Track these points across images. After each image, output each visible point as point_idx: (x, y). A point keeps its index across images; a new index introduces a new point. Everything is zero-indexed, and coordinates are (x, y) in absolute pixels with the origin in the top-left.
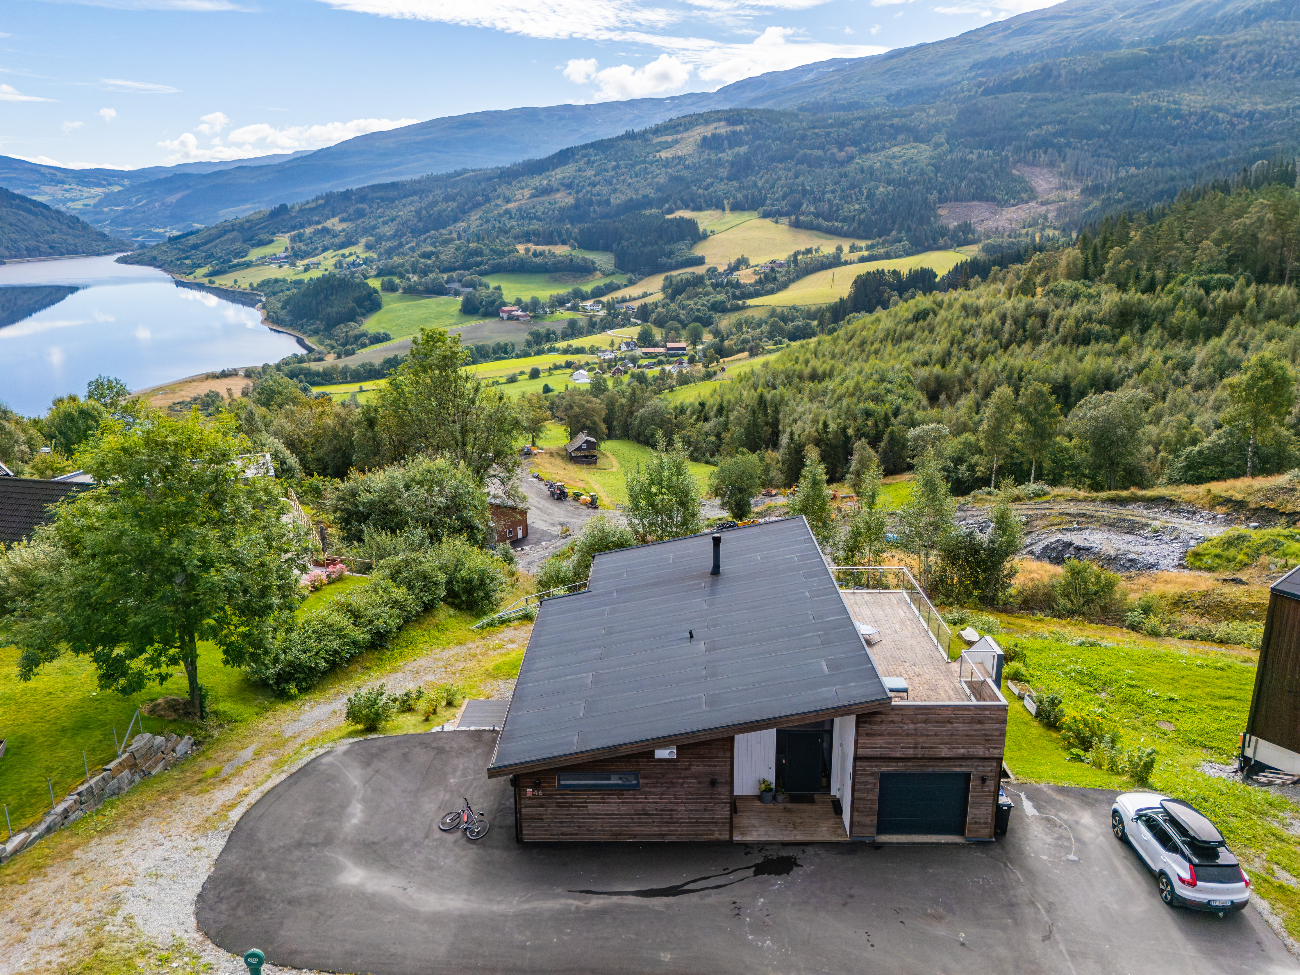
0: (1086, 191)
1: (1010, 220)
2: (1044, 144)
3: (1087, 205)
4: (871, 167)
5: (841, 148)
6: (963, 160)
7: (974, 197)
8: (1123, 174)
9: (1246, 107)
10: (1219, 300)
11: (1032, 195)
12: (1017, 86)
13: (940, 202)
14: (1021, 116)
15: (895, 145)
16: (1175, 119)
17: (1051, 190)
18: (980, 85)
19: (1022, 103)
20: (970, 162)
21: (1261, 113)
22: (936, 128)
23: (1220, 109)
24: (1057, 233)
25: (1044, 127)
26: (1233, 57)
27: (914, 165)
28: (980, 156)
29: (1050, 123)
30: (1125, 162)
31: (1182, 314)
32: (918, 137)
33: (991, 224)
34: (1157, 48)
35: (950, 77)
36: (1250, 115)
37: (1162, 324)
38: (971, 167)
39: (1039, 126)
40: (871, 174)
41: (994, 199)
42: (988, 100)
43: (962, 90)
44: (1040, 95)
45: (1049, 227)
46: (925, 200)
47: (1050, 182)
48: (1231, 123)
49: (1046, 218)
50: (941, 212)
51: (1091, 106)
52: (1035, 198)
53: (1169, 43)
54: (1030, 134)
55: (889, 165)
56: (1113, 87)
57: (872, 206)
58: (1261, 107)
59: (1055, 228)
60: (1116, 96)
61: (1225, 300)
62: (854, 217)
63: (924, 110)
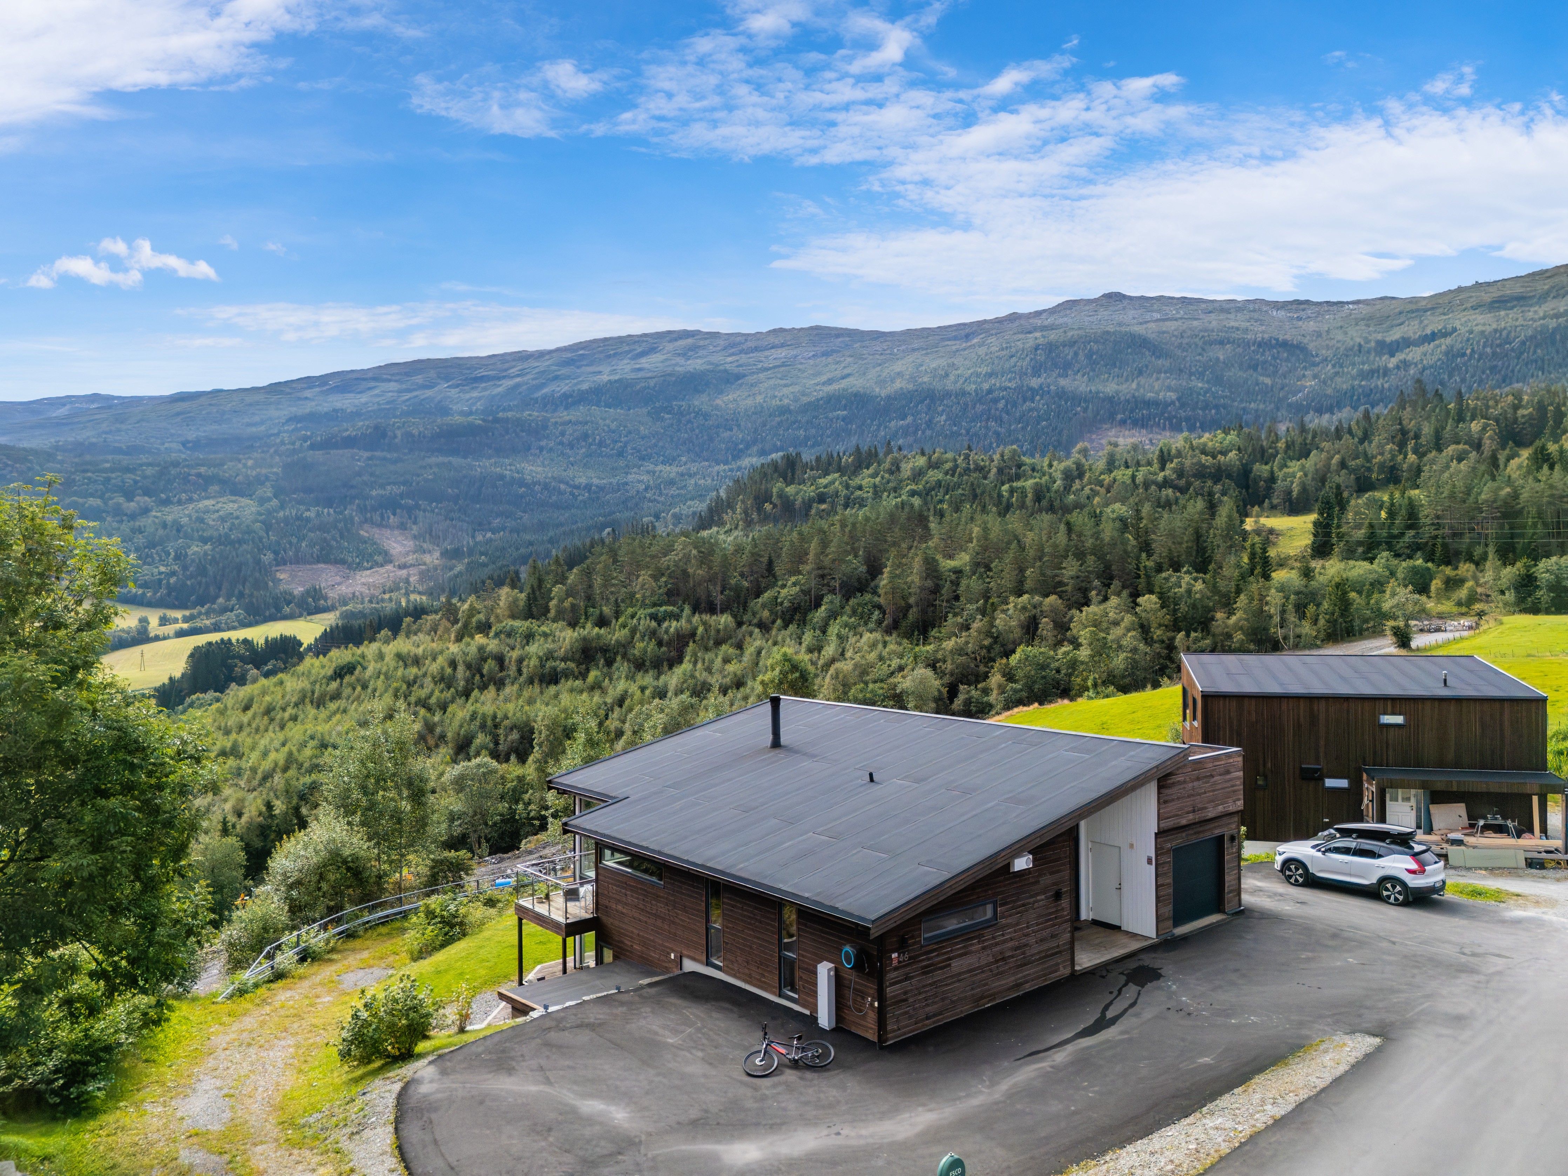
0: (445, 554)
1: (368, 585)
2: (391, 505)
3: (451, 569)
4: (175, 522)
5: (129, 497)
6: (299, 518)
7: (320, 560)
8: (479, 538)
9: (583, 480)
10: (672, 630)
11: (388, 559)
12: (350, 442)
13: (278, 565)
14: (359, 474)
15: (207, 498)
16: (521, 487)
17: (407, 554)
18: (305, 439)
19: (359, 460)
20: (308, 520)
21: (597, 486)
22: (260, 481)
23: (561, 481)
24: (424, 598)
25: (389, 488)
26: (563, 434)
27: (236, 522)
28: (318, 515)
29: (394, 483)
30: (480, 525)
31: (642, 645)
32: (236, 490)
33: (344, 589)
34: (490, 418)
35: (263, 428)
36: (588, 487)
37: (624, 656)
38: (309, 525)
39: (383, 486)
40: (178, 531)
41: (343, 562)
42: (319, 455)
43: (283, 443)
44: (378, 454)
45: (413, 592)
46: (258, 562)
47: (403, 545)
48: (572, 494)
49: (407, 581)
50: (281, 576)
51: (436, 470)
52: (391, 562)
53: (501, 415)
54: (374, 493)
55: (201, 520)
56: (455, 452)
57: (185, 568)
58: (596, 481)
59: (420, 593)
60: (456, 461)
61: (677, 629)
62: (160, 581)
63: (240, 461)
